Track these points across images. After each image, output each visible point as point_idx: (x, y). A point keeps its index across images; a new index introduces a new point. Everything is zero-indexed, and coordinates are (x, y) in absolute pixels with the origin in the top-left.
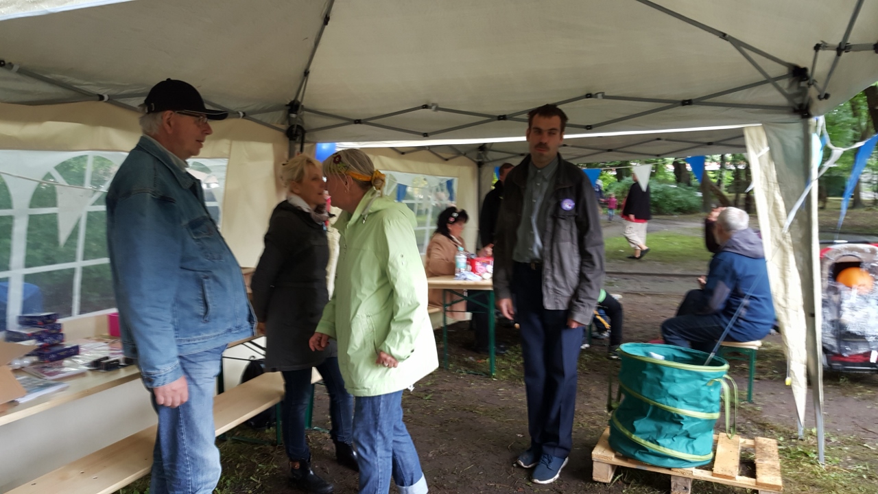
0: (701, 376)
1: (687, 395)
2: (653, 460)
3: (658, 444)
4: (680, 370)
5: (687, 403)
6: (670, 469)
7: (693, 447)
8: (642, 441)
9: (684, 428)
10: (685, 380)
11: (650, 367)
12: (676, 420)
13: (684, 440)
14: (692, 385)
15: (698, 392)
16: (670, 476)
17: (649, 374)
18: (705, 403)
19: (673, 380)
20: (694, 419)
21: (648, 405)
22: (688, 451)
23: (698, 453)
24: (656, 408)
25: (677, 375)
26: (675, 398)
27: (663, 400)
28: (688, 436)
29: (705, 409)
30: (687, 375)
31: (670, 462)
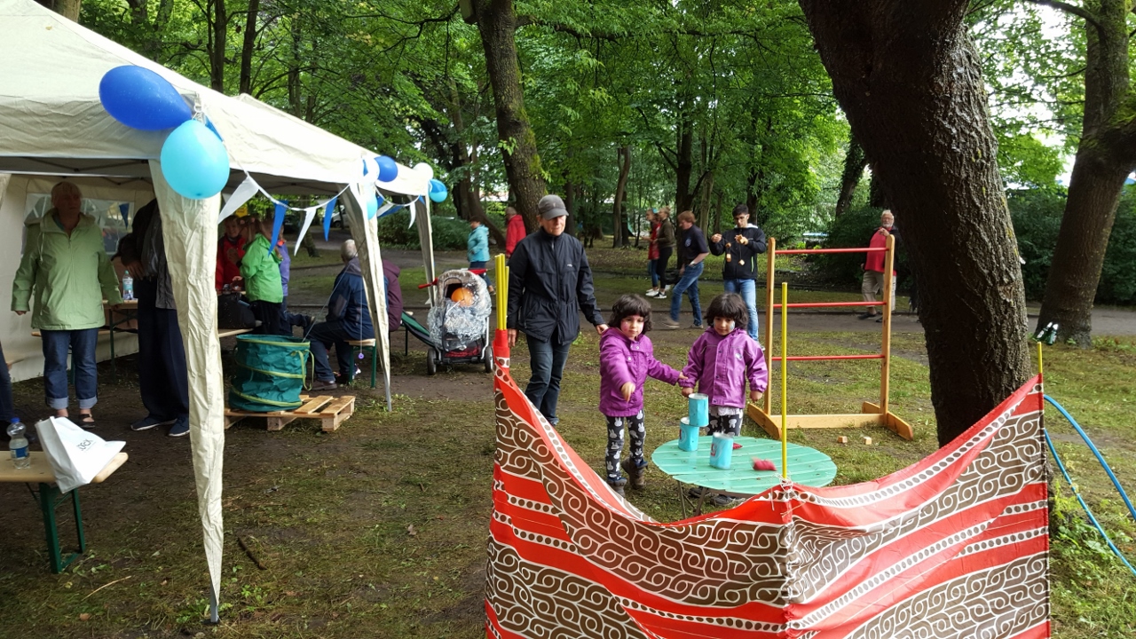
0: (285, 349)
1: (276, 362)
2: (254, 408)
3: (257, 397)
4: (270, 346)
5: (276, 368)
6: (266, 412)
7: (282, 397)
8: (247, 396)
9: (275, 384)
10: (274, 352)
11: (251, 345)
12: (269, 379)
13: (276, 393)
14: (279, 355)
15: (283, 360)
16: (266, 418)
17: (250, 351)
18: (289, 367)
19: (265, 353)
20: (281, 378)
21: (250, 371)
22: (278, 400)
23: (286, 401)
24: (256, 372)
25: (268, 349)
26: (267, 364)
27: (260, 367)
28: (278, 390)
29: (289, 371)
30: (274, 349)
31: (265, 408)
